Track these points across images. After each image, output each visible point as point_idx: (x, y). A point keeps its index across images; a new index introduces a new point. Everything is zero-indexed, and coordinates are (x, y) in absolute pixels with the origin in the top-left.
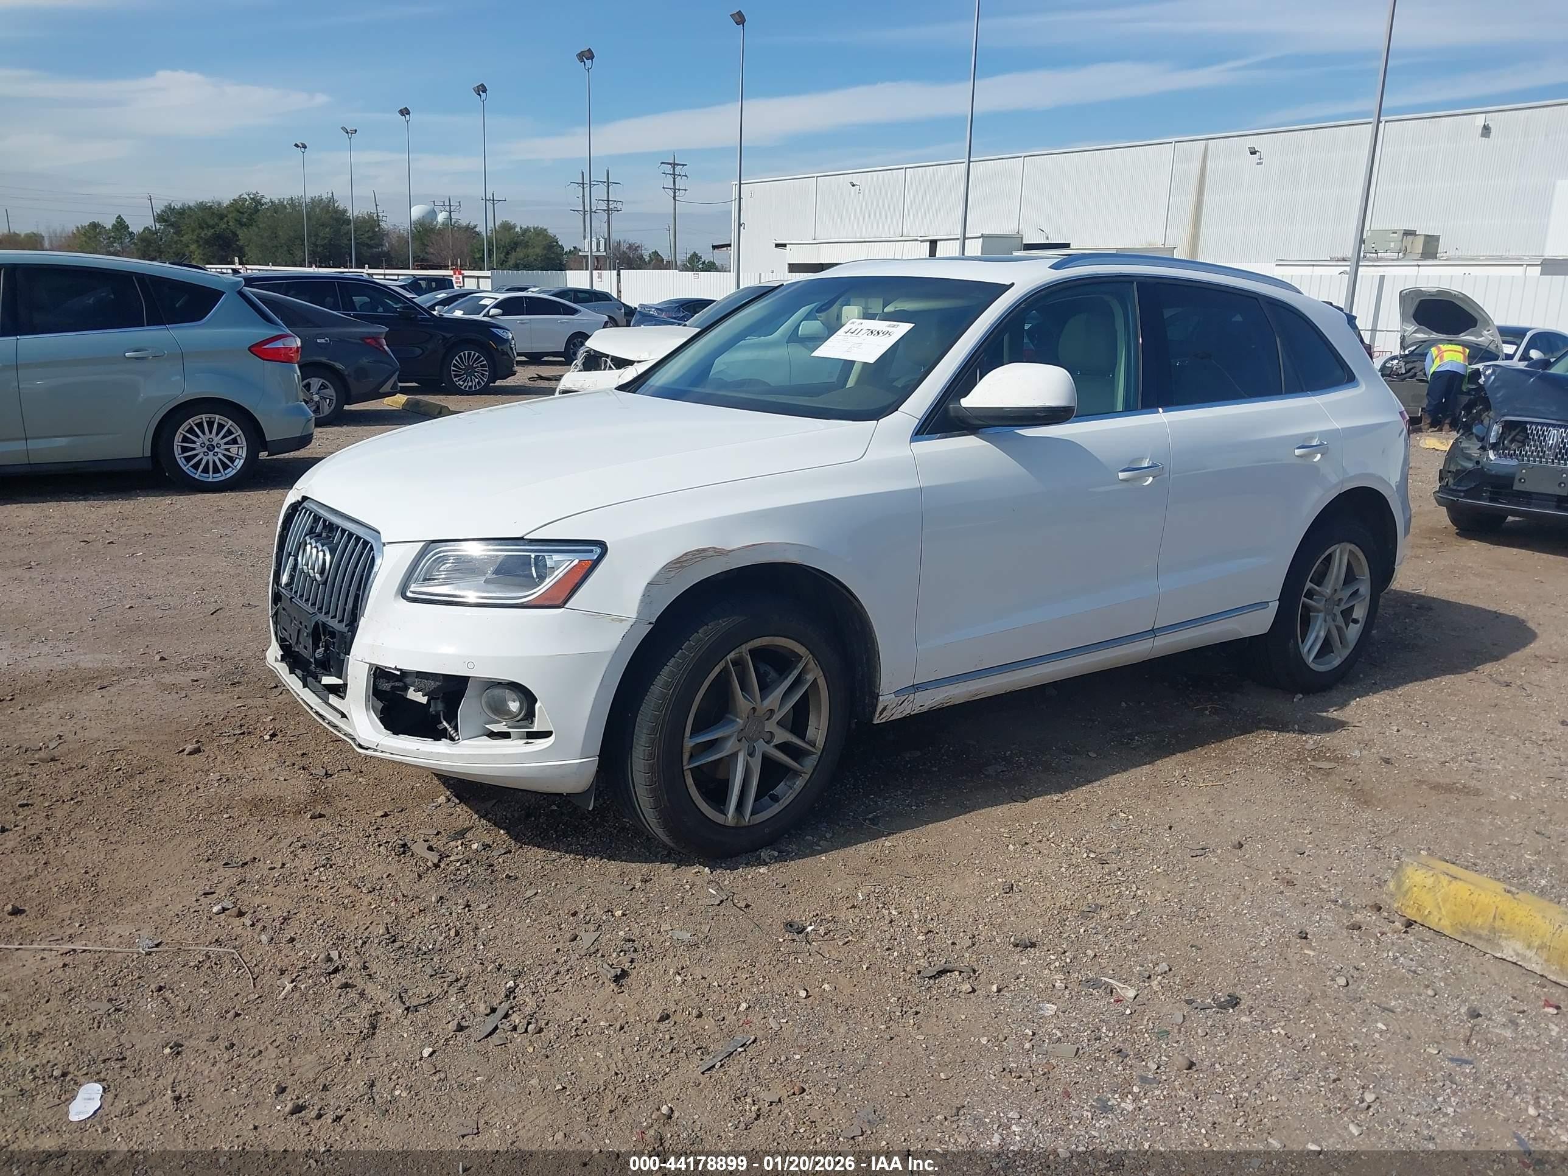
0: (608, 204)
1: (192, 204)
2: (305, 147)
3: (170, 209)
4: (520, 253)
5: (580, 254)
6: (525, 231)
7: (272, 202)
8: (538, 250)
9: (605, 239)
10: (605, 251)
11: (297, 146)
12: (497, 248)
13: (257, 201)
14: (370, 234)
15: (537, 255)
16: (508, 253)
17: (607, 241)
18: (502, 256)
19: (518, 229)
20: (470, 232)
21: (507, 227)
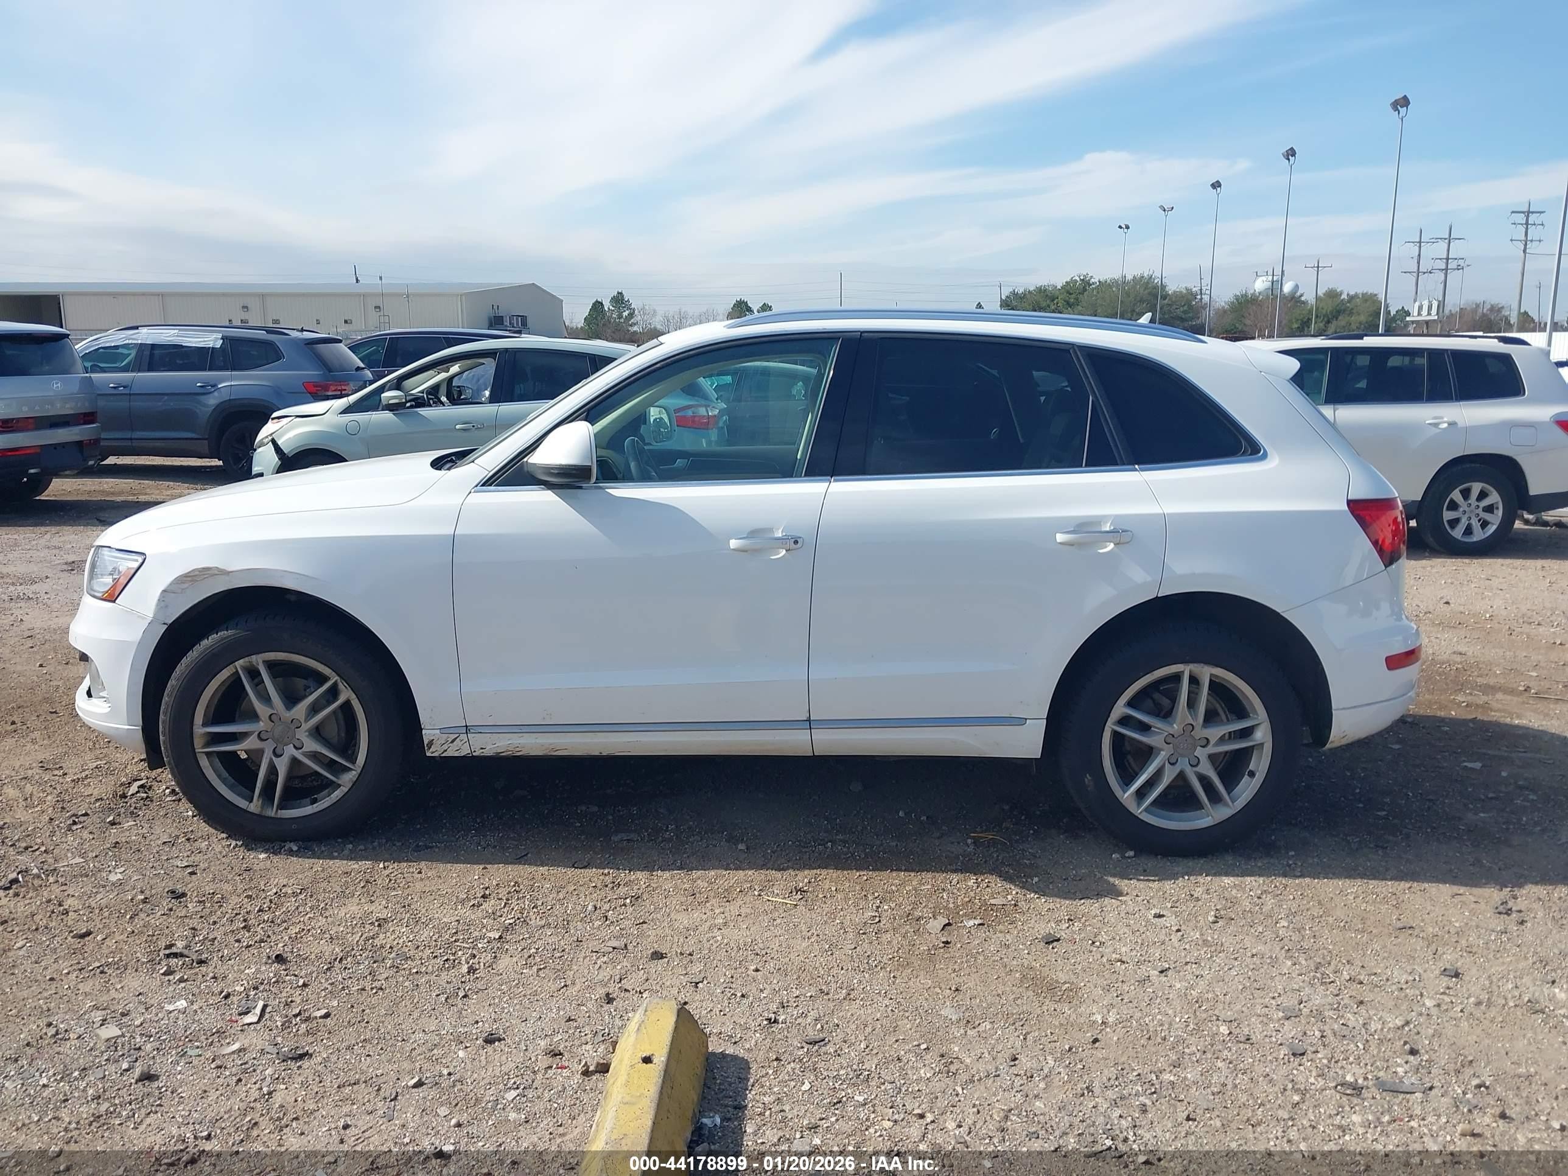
0: (1447, 264)
1: (1032, 289)
2: (1127, 227)
3: (1014, 294)
4: (1342, 321)
5: (1408, 319)
6: (1352, 298)
7: (1100, 282)
8: (1362, 318)
9: (1439, 301)
10: (1438, 314)
11: (1120, 227)
12: (1317, 316)
13: (1086, 283)
14: (1186, 308)
15: (1360, 323)
16: (1328, 322)
17: (1441, 305)
18: (1321, 325)
19: (1344, 296)
20: (1294, 300)
21: (1332, 294)
